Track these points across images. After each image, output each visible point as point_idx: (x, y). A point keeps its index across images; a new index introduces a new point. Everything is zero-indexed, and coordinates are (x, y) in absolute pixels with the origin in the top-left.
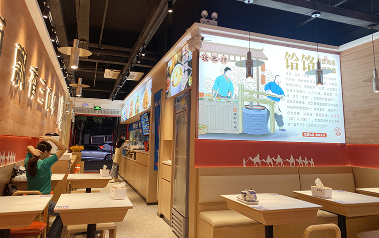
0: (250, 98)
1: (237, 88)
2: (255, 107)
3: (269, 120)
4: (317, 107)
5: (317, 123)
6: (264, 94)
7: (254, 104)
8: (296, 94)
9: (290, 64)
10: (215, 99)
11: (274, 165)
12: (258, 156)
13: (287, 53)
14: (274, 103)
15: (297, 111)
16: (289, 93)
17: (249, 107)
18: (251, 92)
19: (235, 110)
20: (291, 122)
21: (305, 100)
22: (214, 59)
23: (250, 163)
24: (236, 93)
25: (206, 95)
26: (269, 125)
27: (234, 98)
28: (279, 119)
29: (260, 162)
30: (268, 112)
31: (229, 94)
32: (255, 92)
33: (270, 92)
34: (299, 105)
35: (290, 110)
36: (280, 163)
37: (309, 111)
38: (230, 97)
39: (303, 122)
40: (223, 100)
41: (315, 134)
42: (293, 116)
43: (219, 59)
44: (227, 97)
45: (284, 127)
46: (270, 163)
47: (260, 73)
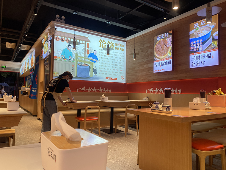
0: (81, 60)
2: (83, 65)
3: (90, 71)
4: (113, 66)
5: (113, 73)
6: (88, 59)
7: (83, 63)
8: (104, 59)
9: (101, 45)
10: (62, 60)
11: (92, 91)
12: (84, 87)
13: (100, 40)
14: (93, 63)
16: (100, 59)
17: (80, 64)
18: (82, 58)
19: (73, 66)
20: (100, 72)
21: (108, 63)
22: (63, 40)
23: (80, 91)
25: (58, 58)
26: (90, 73)
27: (72, 60)
28: (95, 71)
29: (85, 90)
30: (90, 67)
31: (70, 58)
32: (84, 58)
33: (91, 58)
34: (105, 65)
35: (100, 67)
36: (95, 91)
37: (110, 68)
38: (70, 59)
39: (106, 73)
40: (67, 61)
41: (112, 78)
42: (102, 70)
43: (65, 40)
44: (69, 59)
45: (97, 75)
46: (90, 91)
47: (86, 48)
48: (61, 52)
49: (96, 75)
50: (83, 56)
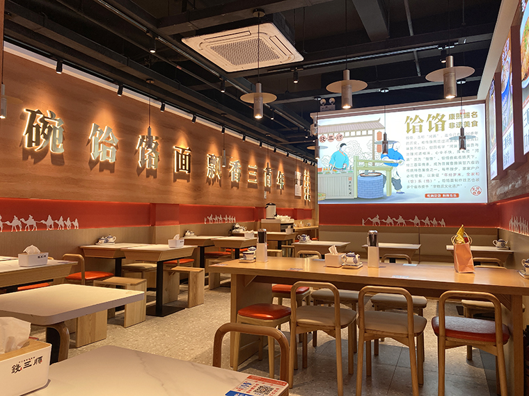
1: (352, 160)
3: (385, 185)
7: (369, 171)
14: (391, 169)
15: (418, 173)
18: (366, 162)
24: (351, 164)
26: (385, 189)
45: (402, 190)
48: (329, 159)
49: (399, 191)
50: (369, 157)
